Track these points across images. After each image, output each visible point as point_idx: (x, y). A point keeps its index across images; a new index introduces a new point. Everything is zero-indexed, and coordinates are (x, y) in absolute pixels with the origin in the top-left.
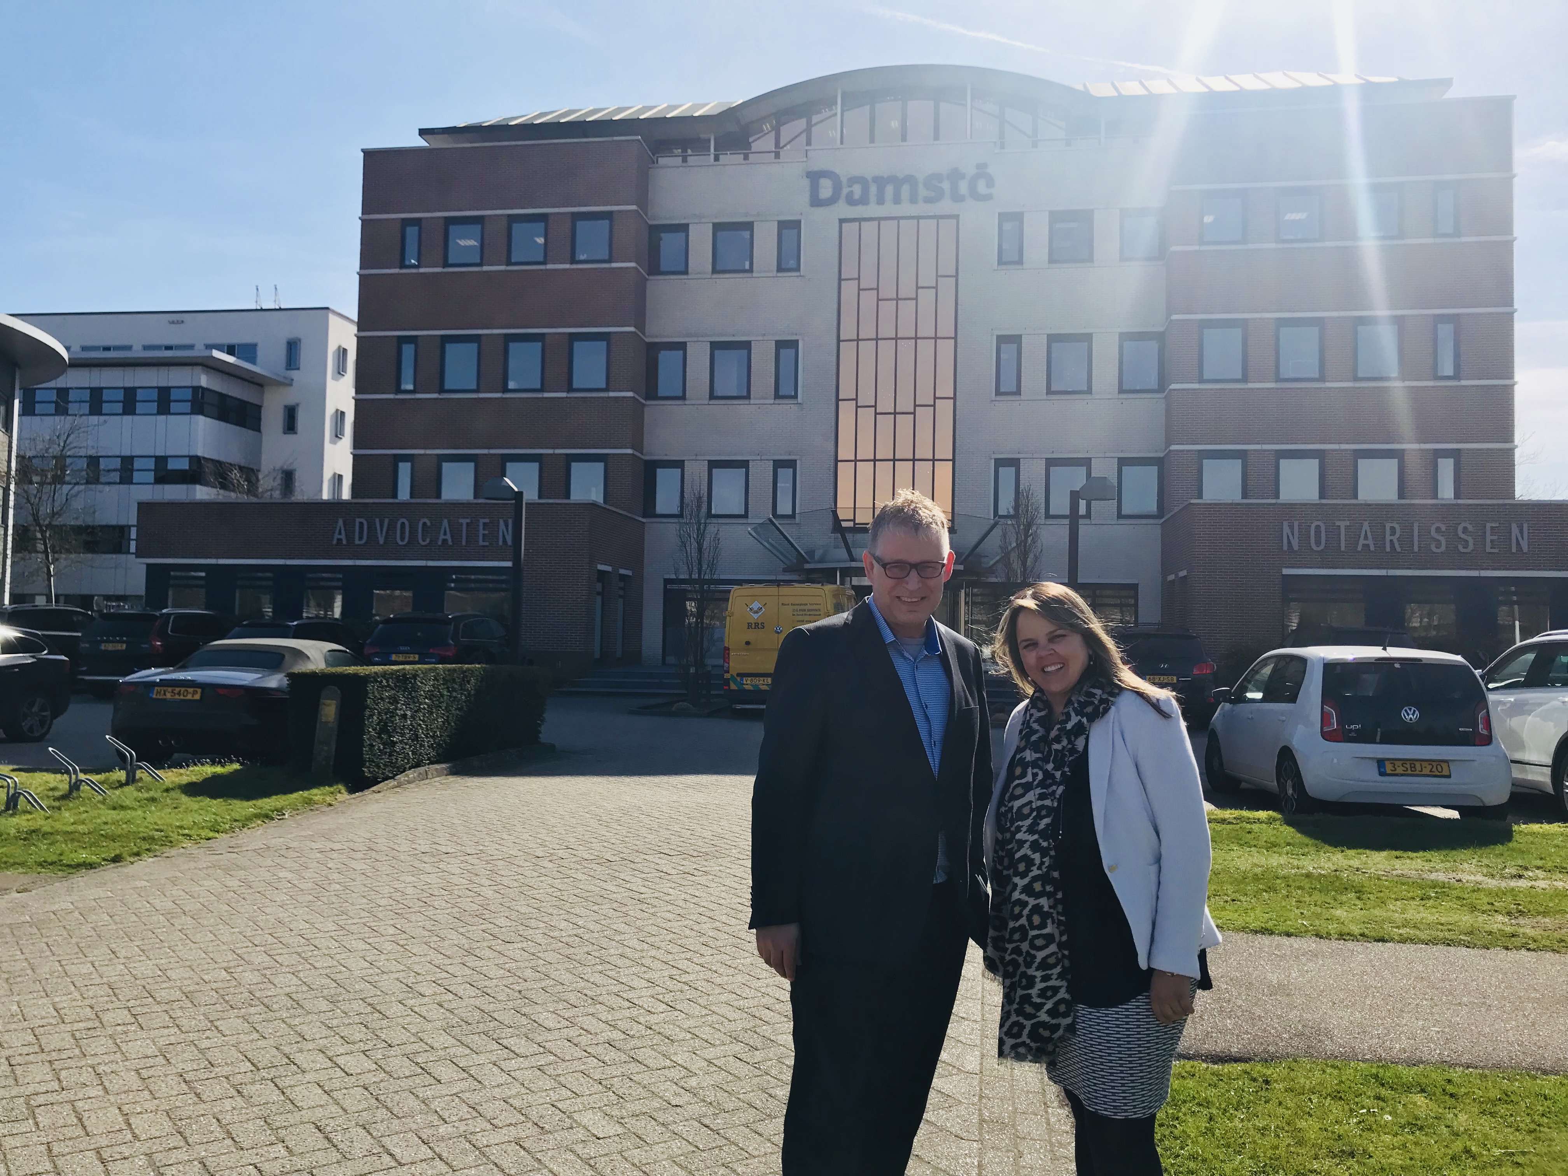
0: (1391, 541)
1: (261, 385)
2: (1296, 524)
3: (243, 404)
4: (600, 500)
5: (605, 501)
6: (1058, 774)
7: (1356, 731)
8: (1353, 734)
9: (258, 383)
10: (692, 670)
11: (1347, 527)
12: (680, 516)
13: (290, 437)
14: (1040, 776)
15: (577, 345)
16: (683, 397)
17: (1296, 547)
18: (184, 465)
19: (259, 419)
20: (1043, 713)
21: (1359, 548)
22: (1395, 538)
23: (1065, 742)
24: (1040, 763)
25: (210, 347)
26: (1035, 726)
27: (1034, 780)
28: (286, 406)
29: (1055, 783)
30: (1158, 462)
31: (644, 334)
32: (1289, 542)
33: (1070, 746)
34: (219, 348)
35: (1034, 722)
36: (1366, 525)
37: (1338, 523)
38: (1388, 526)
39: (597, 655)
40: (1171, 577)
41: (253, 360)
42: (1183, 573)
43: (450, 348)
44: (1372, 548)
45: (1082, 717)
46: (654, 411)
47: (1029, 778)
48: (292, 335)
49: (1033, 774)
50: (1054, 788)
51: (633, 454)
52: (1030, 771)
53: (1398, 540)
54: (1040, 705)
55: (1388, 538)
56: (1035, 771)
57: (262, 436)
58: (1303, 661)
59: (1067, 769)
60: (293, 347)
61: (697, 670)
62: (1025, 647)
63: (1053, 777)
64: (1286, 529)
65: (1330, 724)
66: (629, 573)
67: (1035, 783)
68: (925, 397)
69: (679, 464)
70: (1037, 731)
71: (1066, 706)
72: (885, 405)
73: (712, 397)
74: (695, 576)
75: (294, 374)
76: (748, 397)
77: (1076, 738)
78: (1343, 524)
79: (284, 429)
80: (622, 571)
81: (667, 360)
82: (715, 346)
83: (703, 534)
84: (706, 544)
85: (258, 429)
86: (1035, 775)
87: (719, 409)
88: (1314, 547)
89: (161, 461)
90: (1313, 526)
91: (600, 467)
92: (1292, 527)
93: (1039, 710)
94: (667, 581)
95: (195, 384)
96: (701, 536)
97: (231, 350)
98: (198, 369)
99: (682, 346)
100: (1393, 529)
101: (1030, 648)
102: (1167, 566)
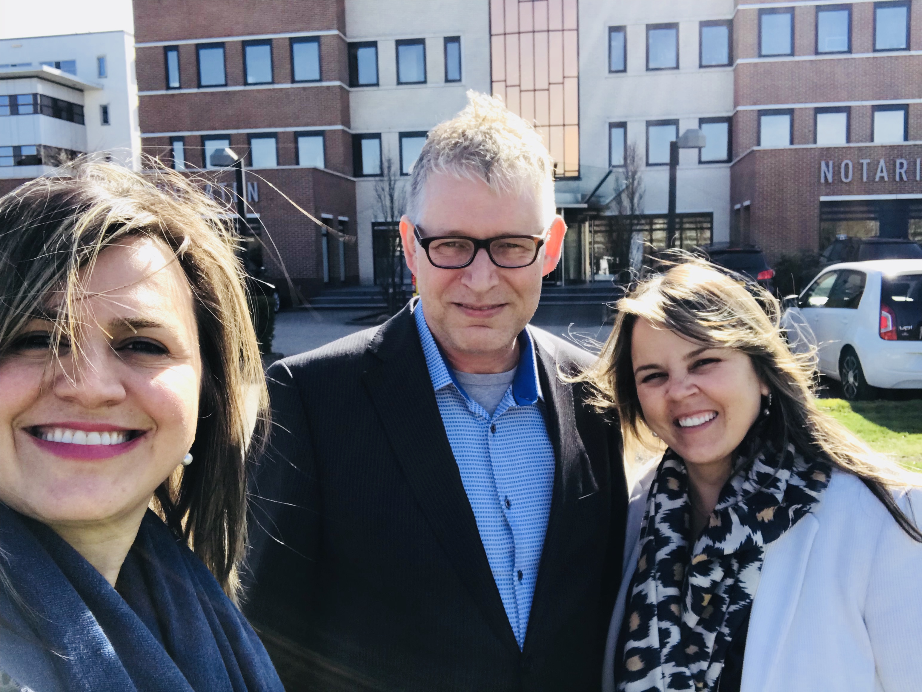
0: (900, 173)
1: (81, 91)
2: (831, 163)
3: (70, 105)
4: (320, 164)
5: (326, 166)
6: (710, 639)
7: (908, 331)
8: (905, 334)
9: (79, 89)
10: (391, 291)
11: (868, 164)
12: (381, 175)
13: (106, 127)
14: (675, 636)
15: (296, 47)
16: (377, 84)
17: (830, 180)
18: (33, 152)
19: (82, 116)
20: (678, 503)
21: (877, 179)
22: (903, 171)
23: (717, 574)
24: (674, 608)
25: (42, 63)
26: (665, 529)
27: (663, 644)
28: (101, 106)
29: (701, 655)
30: (730, 121)
31: (345, 34)
32: (826, 177)
33: (730, 581)
34: (49, 64)
35: (664, 520)
36: (882, 163)
37: (861, 161)
38: (898, 162)
39: (326, 279)
40: (738, 206)
41: (73, 72)
42: (747, 203)
43: (203, 53)
44: (886, 179)
45: (754, 531)
46: (356, 94)
47: (653, 640)
48: (100, 54)
49: (660, 630)
50: (704, 665)
51: (343, 130)
52: (655, 624)
53: (906, 172)
54: (673, 484)
55: (898, 170)
56: (665, 624)
57: (85, 129)
58: (862, 275)
59: (726, 630)
60: (101, 61)
61: (394, 290)
62: (646, 380)
63: (700, 641)
64: (823, 167)
65: (886, 326)
66: (345, 219)
67: (666, 651)
68: (556, 77)
69: (377, 136)
70: (666, 541)
71: (722, 499)
72: (527, 84)
73: (399, 83)
74: (389, 220)
75: (103, 81)
76: (425, 82)
77: (742, 566)
78: (865, 162)
79: (103, 121)
80: (341, 218)
81: (363, 54)
82: (399, 43)
83: (393, 189)
84: (396, 196)
85: (82, 123)
86: (664, 634)
87: (405, 91)
88: (844, 180)
89: (17, 149)
90: (843, 165)
91: (319, 140)
92: (827, 166)
93: (673, 496)
94: (374, 224)
95: (34, 92)
96: (392, 189)
97: (58, 65)
98: (35, 80)
99: (374, 44)
100: (902, 164)
101: (655, 381)
102: (735, 197)
